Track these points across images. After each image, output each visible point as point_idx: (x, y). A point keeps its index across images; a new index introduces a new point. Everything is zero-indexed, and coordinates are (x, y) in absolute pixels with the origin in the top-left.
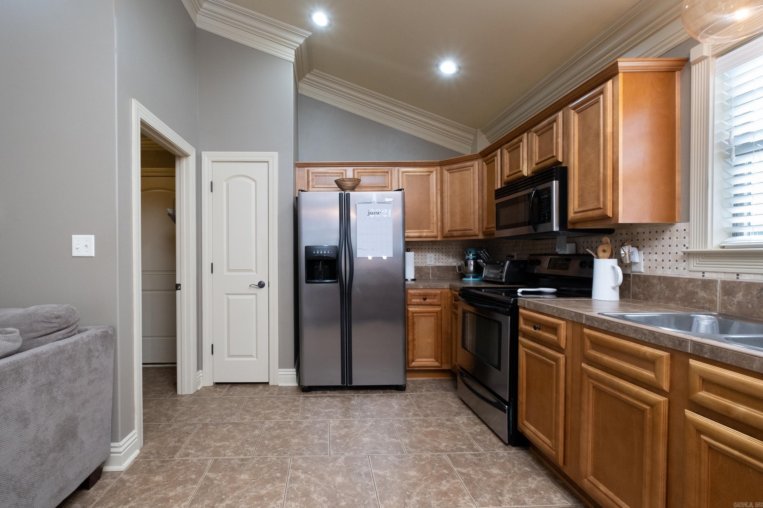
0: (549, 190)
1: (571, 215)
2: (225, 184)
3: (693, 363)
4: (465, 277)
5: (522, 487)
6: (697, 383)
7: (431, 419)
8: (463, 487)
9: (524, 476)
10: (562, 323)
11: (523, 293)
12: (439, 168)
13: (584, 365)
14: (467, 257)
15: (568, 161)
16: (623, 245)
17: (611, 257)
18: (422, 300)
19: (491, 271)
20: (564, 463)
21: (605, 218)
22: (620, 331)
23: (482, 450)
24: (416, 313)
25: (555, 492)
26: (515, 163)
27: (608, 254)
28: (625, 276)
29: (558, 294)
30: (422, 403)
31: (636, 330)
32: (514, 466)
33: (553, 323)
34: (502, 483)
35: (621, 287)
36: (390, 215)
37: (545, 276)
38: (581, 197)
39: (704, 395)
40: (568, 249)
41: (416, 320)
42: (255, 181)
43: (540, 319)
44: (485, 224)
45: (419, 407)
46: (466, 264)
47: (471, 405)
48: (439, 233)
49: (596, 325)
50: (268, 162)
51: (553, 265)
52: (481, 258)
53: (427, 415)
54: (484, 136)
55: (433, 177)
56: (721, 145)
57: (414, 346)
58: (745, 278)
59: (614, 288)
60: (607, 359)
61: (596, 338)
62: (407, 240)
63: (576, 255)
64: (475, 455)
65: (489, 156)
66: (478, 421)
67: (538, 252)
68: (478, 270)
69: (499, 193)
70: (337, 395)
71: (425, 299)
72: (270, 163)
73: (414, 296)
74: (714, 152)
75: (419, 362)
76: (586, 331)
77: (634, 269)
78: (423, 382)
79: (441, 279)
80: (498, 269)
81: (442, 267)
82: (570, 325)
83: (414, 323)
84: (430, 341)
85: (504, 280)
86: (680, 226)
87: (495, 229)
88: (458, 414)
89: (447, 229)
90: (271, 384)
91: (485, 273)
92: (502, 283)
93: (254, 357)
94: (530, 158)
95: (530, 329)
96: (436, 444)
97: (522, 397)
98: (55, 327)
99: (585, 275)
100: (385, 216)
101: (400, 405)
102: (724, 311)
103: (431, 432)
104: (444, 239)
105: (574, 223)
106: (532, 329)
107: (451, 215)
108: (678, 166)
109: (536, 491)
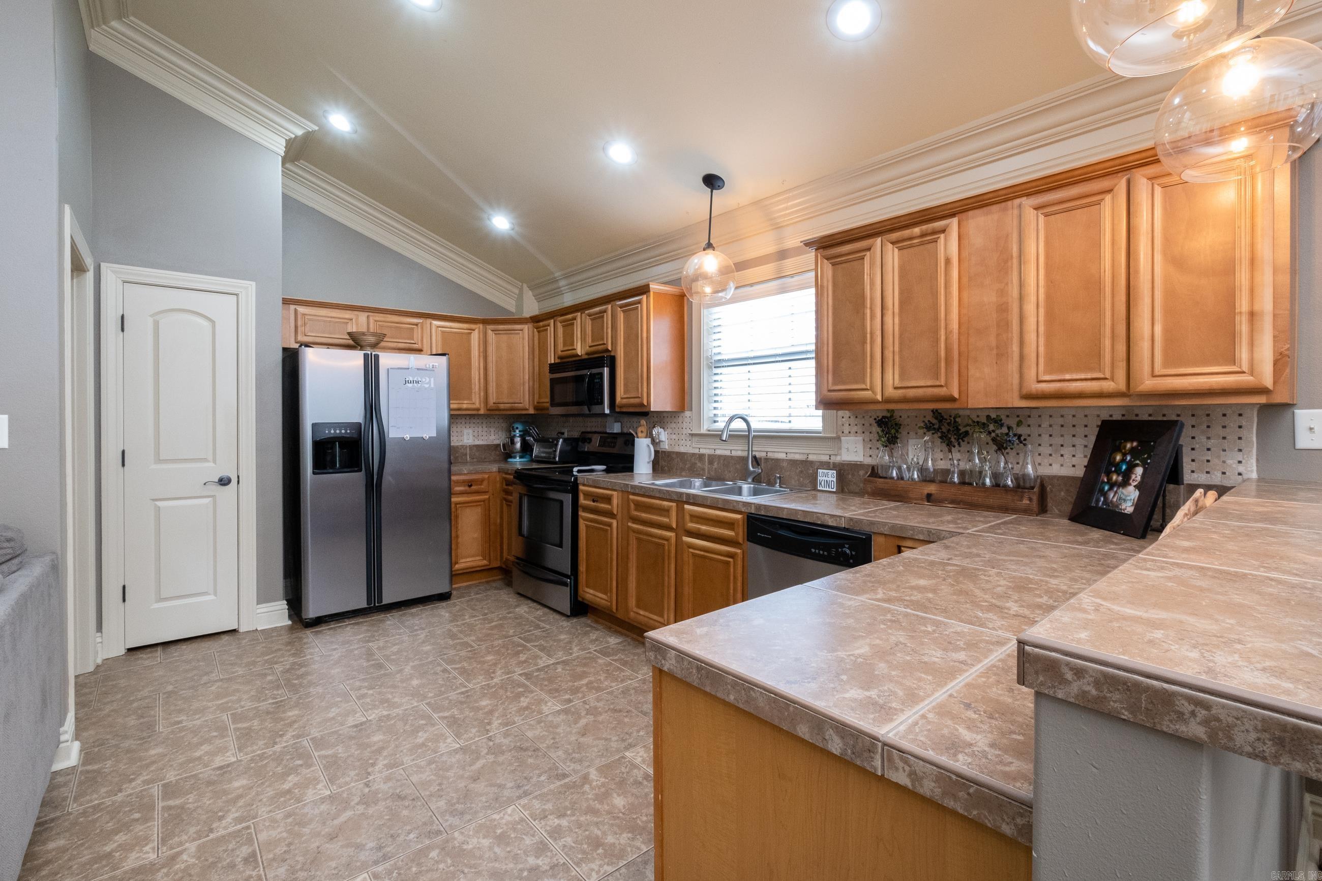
0: (601, 375)
1: (618, 400)
2: (150, 322)
3: (686, 506)
4: (511, 457)
5: (586, 640)
6: (687, 517)
7: (490, 616)
8: (539, 653)
9: (586, 634)
10: (615, 493)
11: (579, 471)
12: (481, 326)
13: (630, 524)
14: (513, 433)
15: (616, 351)
16: (654, 427)
17: (646, 437)
18: (467, 488)
19: (542, 450)
20: (617, 609)
21: (642, 405)
22: (651, 493)
23: (548, 627)
24: (459, 504)
25: (610, 636)
26: (569, 339)
27: (644, 434)
28: (656, 452)
29: (607, 471)
30: (476, 605)
31: (660, 491)
32: (577, 630)
33: (608, 495)
34: (570, 642)
35: (653, 462)
36: (432, 386)
37: (594, 454)
38: (626, 385)
39: (691, 525)
40: (616, 428)
41: (459, 512)
42: (213, 322)
43: (597, 493)
44: (536, 396)
45: (474, 610)
46: (513, 442)
47: (529, 595)
48: (482, 405)
49: (637, 491)
50: (237, 295)
51: (603, 443)
52: (530, 435)
53: (486, 614)
54: (530, 293)
55: (475, 337)
56: (707, 358)
57: (457, 544)
58: (718, 452)
59: (649, 463)
60: (644, 515)
61: (637, 501)
62: (452, 413)
63: (622, 434)
64: (544, 631)
65: (541, 324)
66: (539, 607)
67: (589, 430)
68: (526, 448)
69: (553, 368)
70: (361, 620)
71: (470, 486)
72: (242, 298)
73: (458, 483)
74: (704, 363)
75: (464, 563)
76: (631, 497)
77: (662, 446)
78: (469, 587)
79: (481, 461)
80: (550, 448)
81: (482, 445)
82: (620, 494)
83: (457, 517)
84: (476, 535)
85: (557, 459)
86: (687, 413)
87: (548, 405)
88: (517, 606)
89: (492, 400)
90: (241, 630)
91: (536, 451)
92: (556, 463)
93: (209, 594)
94: (583, 340)
95: (589, 503)
96: (504, 633)
97: (582, 568)
98: (9, 554)
99: (628, 453)
100: (427, 386)
101: (450, 612)
102: (709, 476)
103: (496, 626)
104: (489, 413)
105: (620, 407)
106: (592, 503)
107: (497, 384)
108: (686, 369)
109: (596, 640)
